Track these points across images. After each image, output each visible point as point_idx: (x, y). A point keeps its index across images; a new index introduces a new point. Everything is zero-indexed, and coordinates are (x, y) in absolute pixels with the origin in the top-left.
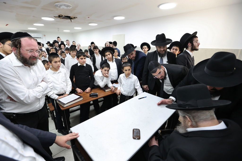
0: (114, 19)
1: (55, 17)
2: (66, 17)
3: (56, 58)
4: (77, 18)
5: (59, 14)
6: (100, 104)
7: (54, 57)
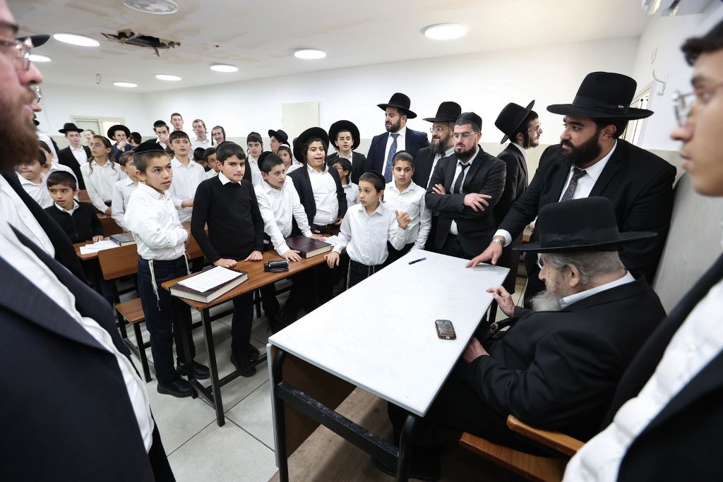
0: (296, 58)
1: (107, 37)
2: (140, 40)
3: (159, 156)
4: (179, 44)
5: (122, 29)
6: (281, 300)
7: (152, 156)
